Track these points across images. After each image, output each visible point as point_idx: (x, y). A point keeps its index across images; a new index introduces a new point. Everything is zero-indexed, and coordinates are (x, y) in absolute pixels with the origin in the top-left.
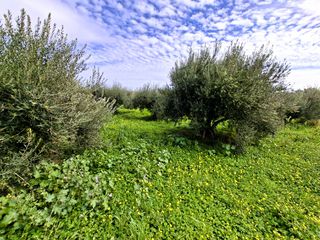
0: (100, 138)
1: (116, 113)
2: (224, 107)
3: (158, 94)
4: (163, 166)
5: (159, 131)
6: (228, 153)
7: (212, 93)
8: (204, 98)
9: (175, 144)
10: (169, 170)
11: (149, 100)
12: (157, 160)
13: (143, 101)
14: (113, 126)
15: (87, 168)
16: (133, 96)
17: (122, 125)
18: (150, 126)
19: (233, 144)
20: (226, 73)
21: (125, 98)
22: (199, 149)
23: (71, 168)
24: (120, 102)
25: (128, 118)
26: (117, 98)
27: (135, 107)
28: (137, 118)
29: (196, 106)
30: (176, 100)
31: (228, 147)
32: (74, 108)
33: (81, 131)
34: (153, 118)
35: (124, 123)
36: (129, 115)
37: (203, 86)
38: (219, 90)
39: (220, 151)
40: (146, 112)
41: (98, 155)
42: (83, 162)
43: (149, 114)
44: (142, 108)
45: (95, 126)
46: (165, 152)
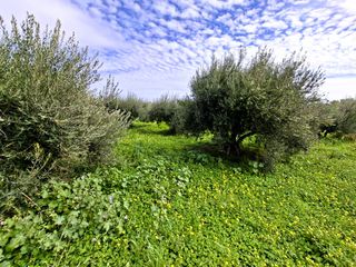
0: (114, 154)
1: (131, 127)
2: (250, 121)
3: (177, 106)
4: (183, 186)
5: (178, 147)
6: (256, 171)
7: (237, 105)
8: (229, 110)
9: (196, 161)
10: (190, 190)
11: (167, 113)
12: (177, 178)
13: (160, 113)
14: (128, 141)
15: (99, 188)
16: (149, 108)
17: (138, 140)
18: (168, 141)
19: (261, 161)
20: (253, 83)
21: (140, 110)
22: (223, 166)
23: (83, 187)
24: (135, 115)
25: (144, 132)
26: (131, 110)
27: (152, 121)
28: (154, 133)
29: (220, 119)
30: (198, 113)
31: (255, 165)
32: (85, 122)
33: (93, 147)
34: (171, 132)
35: (140, 138)
36: (145, 129)
37: (228, 96)
38: (245, 101)
39: (247, 169)
40: (164, 126)
41: (111, 173)
42: (95, 180)
43: (168, 128)
44: (159, 121)
45: (108, 141)
46: (186, 170)
